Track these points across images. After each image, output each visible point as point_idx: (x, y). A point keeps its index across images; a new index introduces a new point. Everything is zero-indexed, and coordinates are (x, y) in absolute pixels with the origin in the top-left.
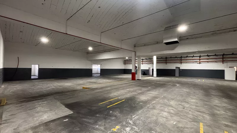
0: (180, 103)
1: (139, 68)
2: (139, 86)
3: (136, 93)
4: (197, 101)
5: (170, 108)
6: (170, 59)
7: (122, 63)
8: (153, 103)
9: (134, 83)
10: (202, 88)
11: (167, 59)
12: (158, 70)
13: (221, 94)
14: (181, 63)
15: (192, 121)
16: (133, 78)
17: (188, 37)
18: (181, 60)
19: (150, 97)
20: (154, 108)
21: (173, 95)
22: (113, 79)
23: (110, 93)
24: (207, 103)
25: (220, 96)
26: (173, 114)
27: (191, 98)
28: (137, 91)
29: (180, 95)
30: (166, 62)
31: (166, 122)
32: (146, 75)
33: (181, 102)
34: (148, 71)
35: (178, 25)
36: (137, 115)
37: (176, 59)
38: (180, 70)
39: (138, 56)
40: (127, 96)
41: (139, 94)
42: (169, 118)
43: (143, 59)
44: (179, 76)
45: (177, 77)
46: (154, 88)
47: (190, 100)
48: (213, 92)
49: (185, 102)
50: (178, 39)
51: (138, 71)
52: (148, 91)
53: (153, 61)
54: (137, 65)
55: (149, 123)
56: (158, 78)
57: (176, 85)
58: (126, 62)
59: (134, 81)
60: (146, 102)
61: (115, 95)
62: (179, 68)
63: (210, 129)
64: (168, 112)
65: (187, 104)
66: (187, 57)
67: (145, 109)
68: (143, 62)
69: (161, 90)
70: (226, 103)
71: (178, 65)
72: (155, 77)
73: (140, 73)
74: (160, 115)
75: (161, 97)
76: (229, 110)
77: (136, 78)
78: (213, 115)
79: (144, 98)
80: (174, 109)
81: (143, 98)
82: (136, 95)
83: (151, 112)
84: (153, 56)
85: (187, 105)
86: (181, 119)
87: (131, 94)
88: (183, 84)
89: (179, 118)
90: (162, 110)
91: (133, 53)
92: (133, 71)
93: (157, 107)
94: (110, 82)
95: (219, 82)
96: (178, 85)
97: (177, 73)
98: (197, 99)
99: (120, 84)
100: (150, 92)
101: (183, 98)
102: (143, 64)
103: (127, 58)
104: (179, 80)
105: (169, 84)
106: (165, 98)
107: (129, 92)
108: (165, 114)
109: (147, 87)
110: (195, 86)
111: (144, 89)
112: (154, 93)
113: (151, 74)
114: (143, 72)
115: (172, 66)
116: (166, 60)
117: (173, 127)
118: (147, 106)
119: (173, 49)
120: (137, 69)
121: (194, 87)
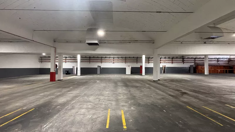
0: (97, 97)
1: (60, 67)
2: (58, 87)
3: (53, 96)
4: (109, 92)
5: (89, 104)
6: (93, 59)
7: (37, 60)
8: (73, 103)
9: (53, 85)
10: (114, 82)
11: (91, 58)
12: (82, 69)
13: (123, 84)
14: (102, 62)
15: (104, 110)
16: (53, 79)
17: (105, 41)
18: (102, 60)
19: (71, 97)
20: (73, 108)
21: (93, 91)
22: (17, 83)
23: (8, 105)
24: (115, 92)
25: (122, 86)
26: (90, 108)
27: (106, 91)
28: (56, 94)
29: (98, 90)
30: (90, 62)
31: (83, 118)
32: (70, 74)
33: (99, 95)
34: (72, 70)
35: (98, 29)
36: (50, 123)
37: (98, 59)
38: (100, 68)
39: (59, 53)
40: (38, 103)
41: (58, 96)
42: (86, 113)
43: (66, 57)
44: (100, 73)
45: (98, 74)
46: (77, 87)
47: (105, 93)
48: (119, 84)
49: (101, 95)
50: (98, 42)
51: (59, 71)
52: (69, 91)
53: (77, 60)
54: (57, 64)
55: (64, 126)
56: (82, 77)
57: (96, 82)
58: (42, 59)
59: (54, 82)
60: (64, 105)
61: (17, 106)
62: (100, 66)
63: (114, 112)
64: (86, 108)
65: (102, 96)
66: (106, 57)
67: (62, 113)
68: (66, 60)
69: (83, 88)
70: (124, 90)
71: (100, 64)
72: (79, 76)
73: (62, 73)
74: (78, 113)
75: (82, 95)
76: (125, 94)
77: (57, 79)
78: (117, 100)
79: (63, 100)
80: (92, 104)
81: (61, 100)
82: (53, 99)
83: (70, 113)
84: (77, 55)
85: (102, 98)
86: (96, 111)
87: (47, 98)
88: (101, 80)
89: (94, 110)
90: (81, 108)
91: (53, 49)
92: (52, 70)
93: (76, 106)
94: (10, 88)
95: (123, 76)
96: (98, 81)
97: (99, 72)
98: (109, 91)
99: (28, 89)
100: (71, 92)
101: (100, 92)
102: (66, 62)
103: (44, 54)
104: (99, 77)
105: (91, 81)
106: (85, 95)
107: (43, 97)
108: (83, 111)
109: (69, 87)
110: (110, 80)
111: (64, 90)
112: (75, 92)
113: (75, 73)
114: (66, 71)
115: (95, 65)
116: (90, 60)
117: (89, 121)
118: (65, 108)
119: (94, 50)
120: (58, 68)
121: (109, 82)
